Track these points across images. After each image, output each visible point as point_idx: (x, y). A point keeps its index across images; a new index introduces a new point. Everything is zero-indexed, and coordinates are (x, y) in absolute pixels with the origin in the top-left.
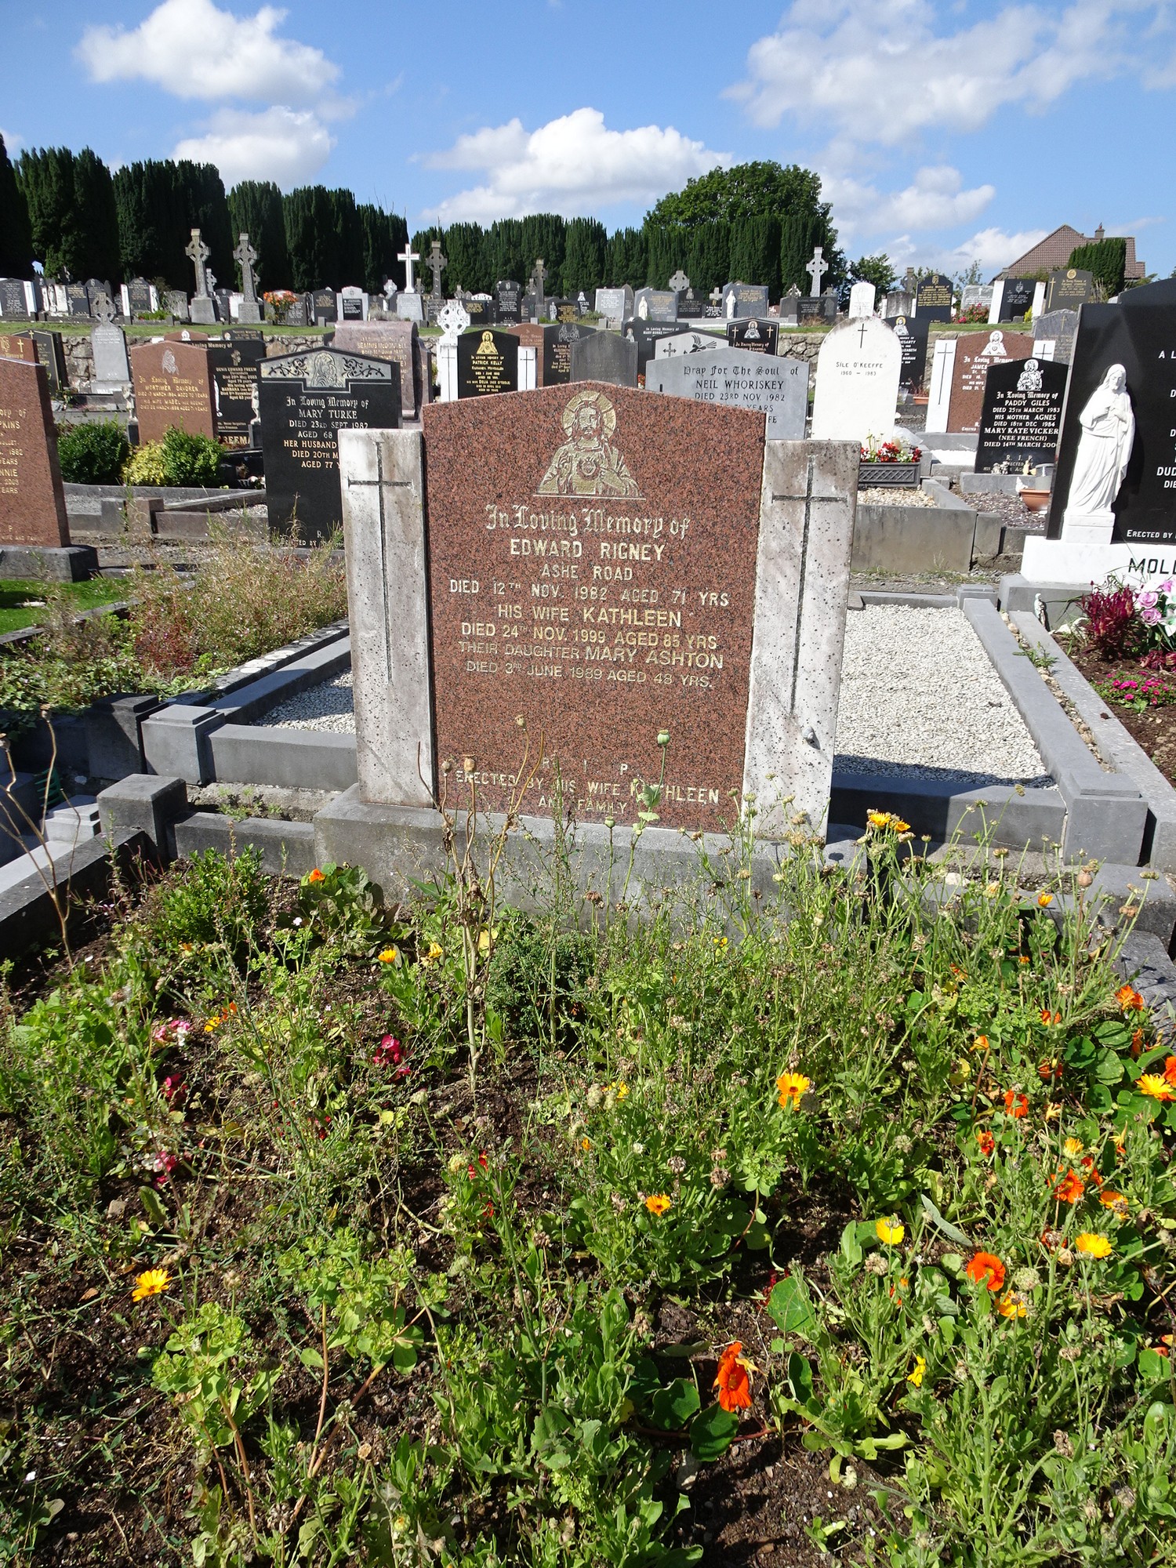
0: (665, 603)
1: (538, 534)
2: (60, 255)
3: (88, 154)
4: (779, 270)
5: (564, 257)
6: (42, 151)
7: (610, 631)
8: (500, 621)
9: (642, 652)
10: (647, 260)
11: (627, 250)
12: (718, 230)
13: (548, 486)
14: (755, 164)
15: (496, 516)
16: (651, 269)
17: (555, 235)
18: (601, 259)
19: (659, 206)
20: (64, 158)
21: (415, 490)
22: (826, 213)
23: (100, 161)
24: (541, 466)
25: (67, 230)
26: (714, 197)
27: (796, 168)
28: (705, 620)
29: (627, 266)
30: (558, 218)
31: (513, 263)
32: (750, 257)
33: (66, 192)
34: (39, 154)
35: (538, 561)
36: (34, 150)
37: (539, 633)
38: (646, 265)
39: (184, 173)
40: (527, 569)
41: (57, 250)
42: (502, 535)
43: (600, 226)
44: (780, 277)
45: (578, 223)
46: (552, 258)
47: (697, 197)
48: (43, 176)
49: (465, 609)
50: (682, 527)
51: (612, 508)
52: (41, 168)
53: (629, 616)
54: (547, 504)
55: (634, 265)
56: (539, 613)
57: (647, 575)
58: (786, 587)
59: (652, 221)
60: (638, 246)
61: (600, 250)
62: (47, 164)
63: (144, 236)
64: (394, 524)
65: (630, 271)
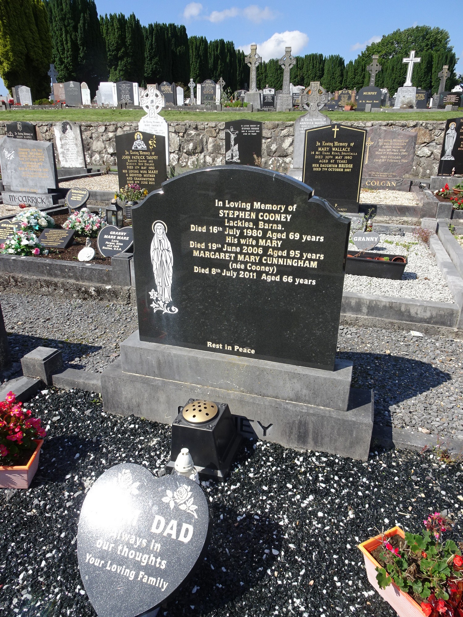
2: (117, 72)
3: (133, 16)
4: (431, 78)
5: (323, 74)
6: (111, 15)
10: (364, 74)
11: (355, 70)
14: (417, 27)
17: (320, 63)
18: (342, 75)
19: (368, 49)
20: (121, 19)
22: (451, 50)
23: (138, 21)
25: (121, 58)
27: (438, 28)
29: (354, 78)
30: (321, 56)
31: (299, 77)
32: (417, 73)
33: (122, 38)
34: (109, 17)
36: (106, 15)
39: (171, 30)
41: (116, 70)
43: (341, 59)
44: (431, 82)
45: (331, 57)
46: (318, 75)
47: (388, 44)
48: (110, 30)
52: (110, 24)
55: (358, 77)
60: (360, 68)
61: (342, 71)
62: (112, 21)
63: (153, 62)
65: (356, 80)
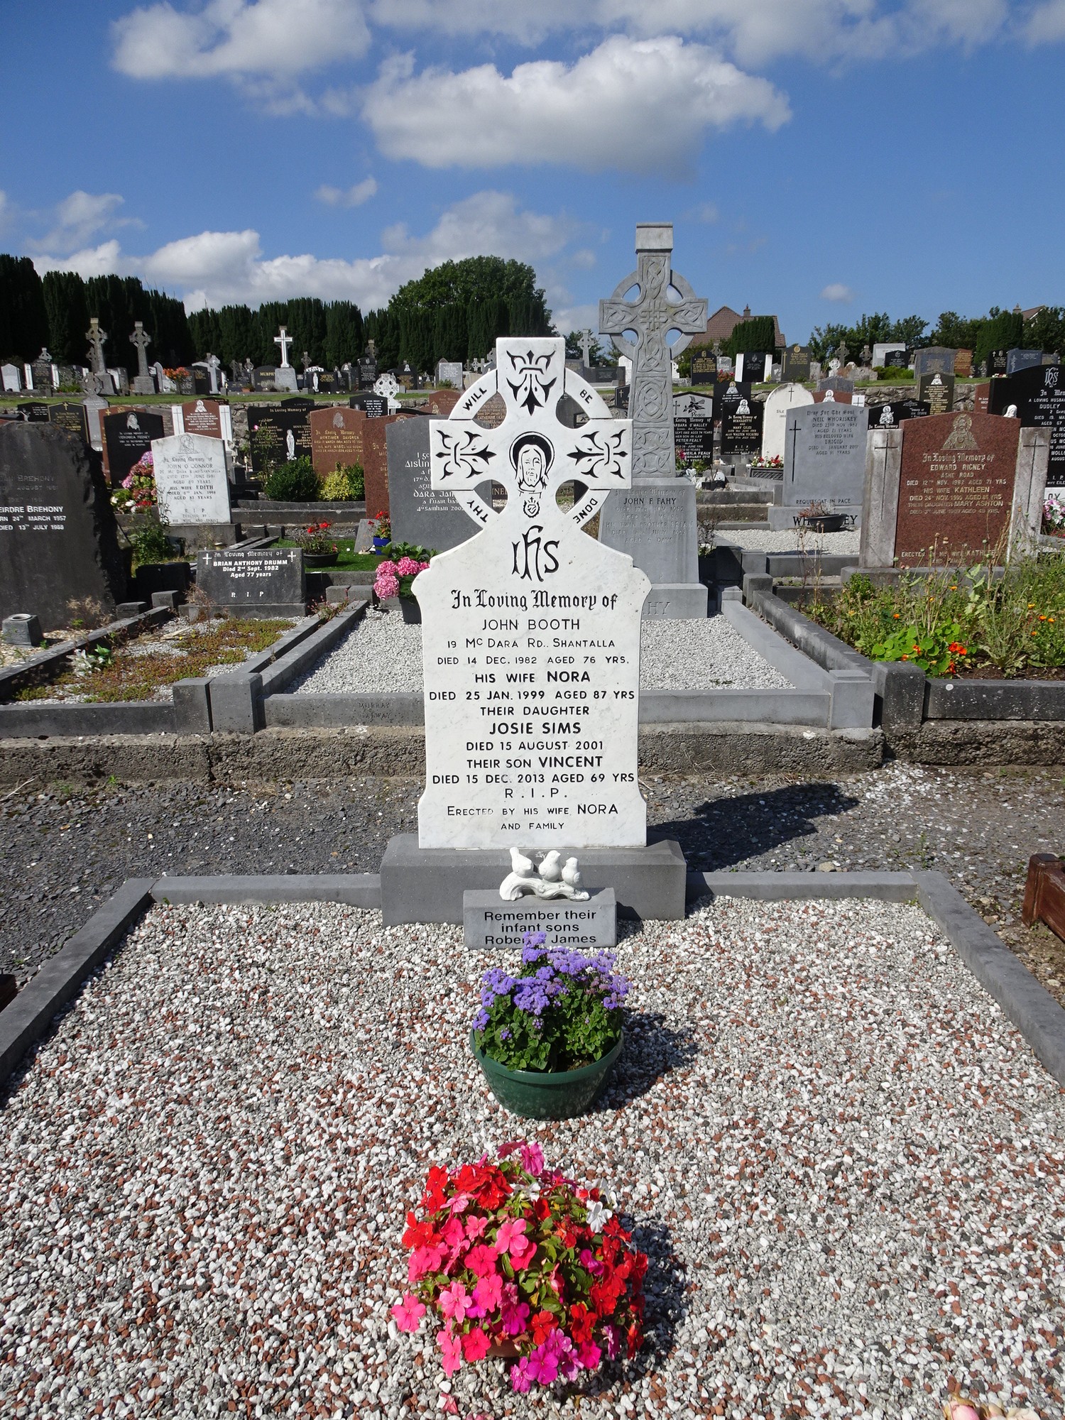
0: (984, 484)
1: (941, 463)
5: (323, 333)
7: (964, 495)
8: (924, 495)
9: (975, 502)
11: (381, 328)
12: (457, 311)
13: (947, 445)
14: (480, 258)
15: (927, 457)
16: (402, 344)
17: (317, 315)
18: (358, 335)
19: (402, 291)
21: (899, 449)
22: (541, 297)
24: (945, 439)
26: (447, 284)
27: (514, 263)
28: (997, 489)
30: (318, 301)
35: (940, 472)
37: (938, 498)
38: (398, 340)
39: (4, 266)
40: (936, 475)
42: (928, 464)
43: (354, 308)
45: (336, 305)
46: (315, 333)
47: (434, 284)
49: (912, 491)
50: (991, 458)
51: (968, 453)
53: (971, 490)
54: (945, 453)
56: (939, 491)
57: (978, 475)
58: (1026, 475)
59: (396, 303)
60: (390, 324)
61: (357, 327)
64: (890, 461)
